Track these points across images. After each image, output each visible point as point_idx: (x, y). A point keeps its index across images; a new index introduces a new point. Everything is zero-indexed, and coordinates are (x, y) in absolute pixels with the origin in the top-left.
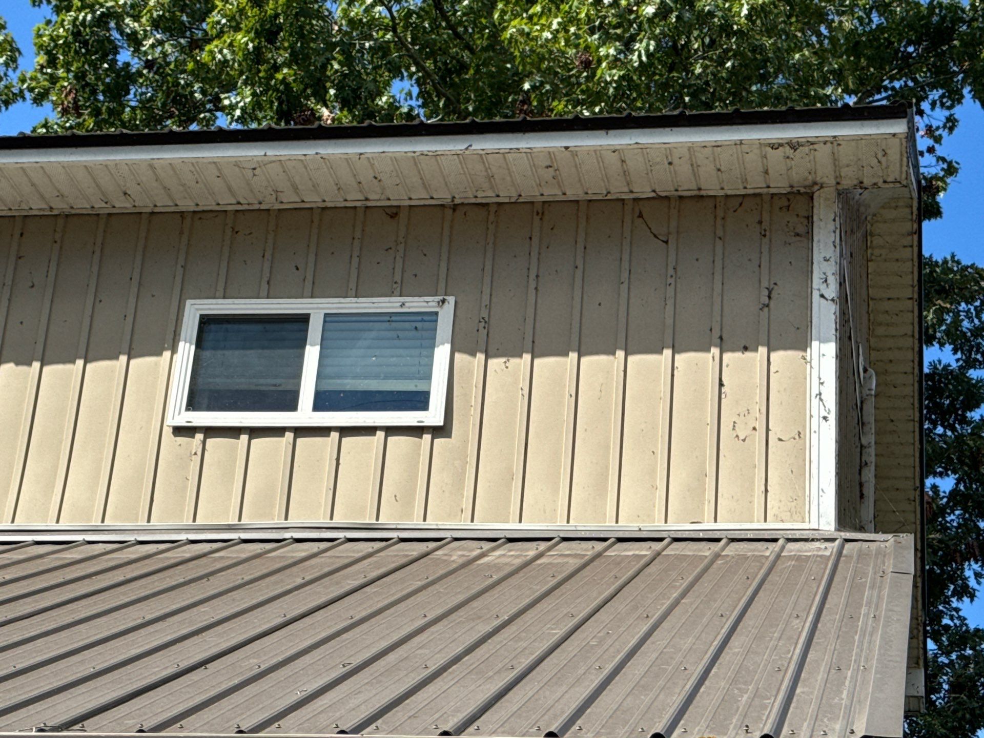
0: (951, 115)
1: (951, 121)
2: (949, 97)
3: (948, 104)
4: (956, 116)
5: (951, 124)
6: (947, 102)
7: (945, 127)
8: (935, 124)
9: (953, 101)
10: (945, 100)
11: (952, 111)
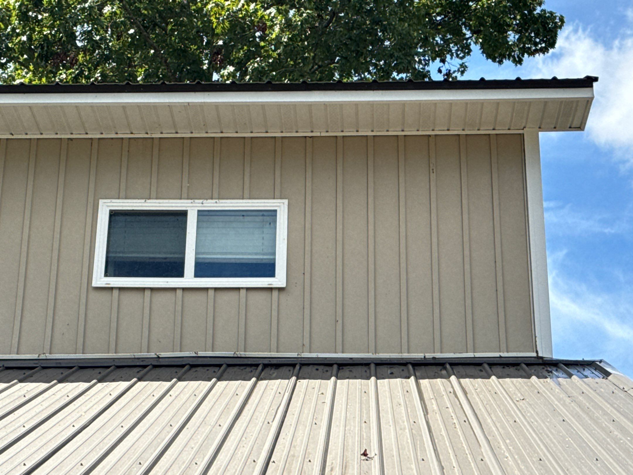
0: (463, 63)
1: (463, 67)
2: (462, 51)
3: (461, 56)
4: (466, 64)
5: (463, 69)
6: (460, 54)
7: (459, 70)
8: (453, 69)
9: (465, 53)
10: (459, 53)
11: (464, 60)
